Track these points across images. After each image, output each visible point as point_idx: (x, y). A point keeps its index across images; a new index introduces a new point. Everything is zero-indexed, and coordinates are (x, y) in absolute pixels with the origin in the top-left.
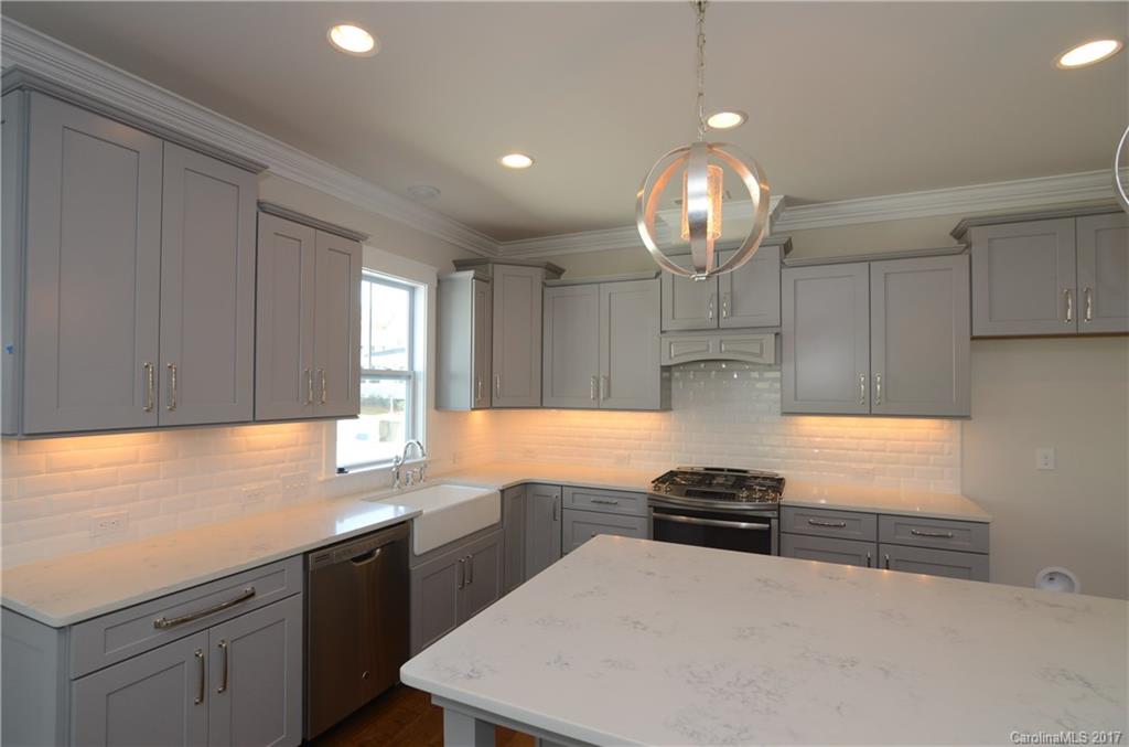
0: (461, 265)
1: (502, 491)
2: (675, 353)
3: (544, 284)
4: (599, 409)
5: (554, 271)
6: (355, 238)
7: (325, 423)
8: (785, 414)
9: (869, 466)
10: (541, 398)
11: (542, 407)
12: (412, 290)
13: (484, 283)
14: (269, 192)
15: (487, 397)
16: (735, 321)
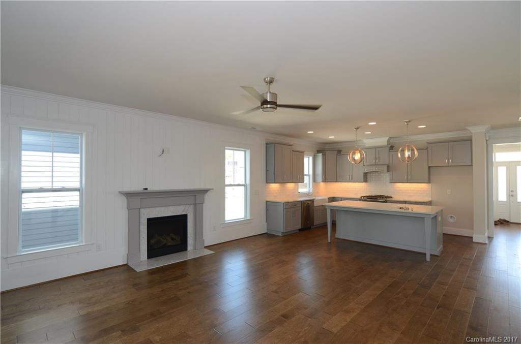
0: (319, 152)
1: (329, 198)
2: (366, 170)
3: (337, 155)
4: (350, 182)
5: (339, 152)
6: (303, 152)
7: (297, 184)
8: (391, 182)
9: (411, 194)
10: (336, 180)
11: (337, 182)
12: (309, 158)
13: (324, 155)
14: (294, 148)
15: (325, 180)
16: (379, 163)
